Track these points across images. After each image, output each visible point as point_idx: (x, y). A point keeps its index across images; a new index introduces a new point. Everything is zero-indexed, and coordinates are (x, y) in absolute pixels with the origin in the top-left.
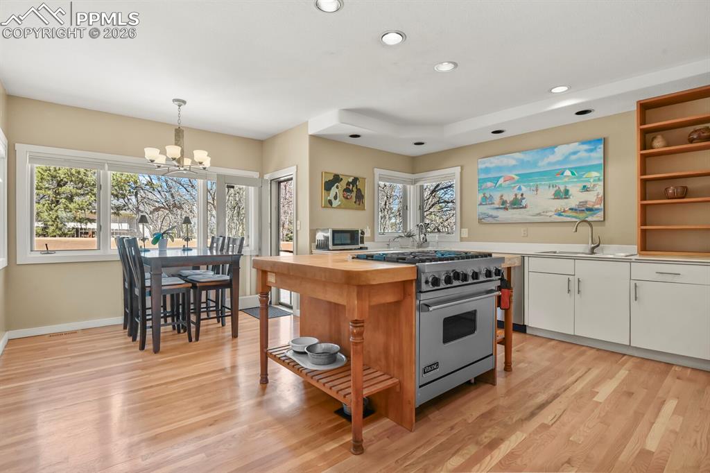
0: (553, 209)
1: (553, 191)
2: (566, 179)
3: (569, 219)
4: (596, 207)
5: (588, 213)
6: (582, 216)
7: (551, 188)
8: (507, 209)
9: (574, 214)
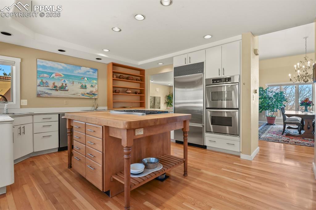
0: (80, 93)
1: (80, 85)
2: (85, 81)
3: (86, 97)
4: (96, 93)
5: (93, 95)
6: (91, 96)
7: (79, 84)
8: (57, 90)
9: (88, 95)
